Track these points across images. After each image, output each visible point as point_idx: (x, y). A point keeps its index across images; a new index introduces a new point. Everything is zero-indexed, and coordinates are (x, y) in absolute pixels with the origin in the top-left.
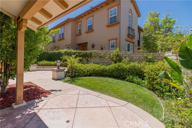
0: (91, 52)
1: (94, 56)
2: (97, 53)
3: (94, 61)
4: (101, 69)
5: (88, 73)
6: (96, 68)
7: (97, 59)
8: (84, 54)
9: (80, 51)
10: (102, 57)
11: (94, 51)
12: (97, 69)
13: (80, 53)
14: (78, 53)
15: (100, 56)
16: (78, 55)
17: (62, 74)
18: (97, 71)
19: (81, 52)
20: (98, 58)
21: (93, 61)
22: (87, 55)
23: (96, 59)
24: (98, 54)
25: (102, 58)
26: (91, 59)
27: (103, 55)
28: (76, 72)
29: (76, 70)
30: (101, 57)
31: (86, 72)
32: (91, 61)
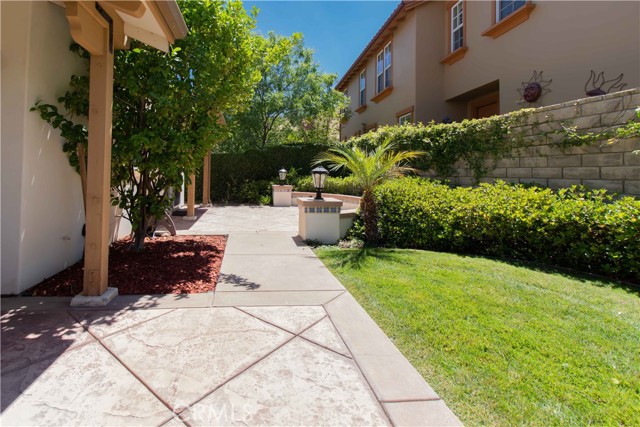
0: (498, 124)
1: (520, 144)
2: (536, 124)
3: (521, 171)
4: (553, 216)
5: (458, 234)
6: (514, 210)
7: (542, 161)
8: (458, 136)
9: (441, 126)
10: (578, 143)
11: (518, 113)
12: (518, 214)
13: (439, 133)
14: (429, 135)
15: (557, 137)
16: (429, 144)
17: (330, 224)
18: (523, 226)
19: (444, 130)
20: (544, 150)
21: (511, 172)
22: (474, 142)
23: (528, 161)
24: (544, 127)
25: (578, 150)
26: (497, 159)
27: (580, 131)
28: (394, 224)
29: (396, 212)
30: (566, 144)
31: (447, 228)
32: (497, 172)
